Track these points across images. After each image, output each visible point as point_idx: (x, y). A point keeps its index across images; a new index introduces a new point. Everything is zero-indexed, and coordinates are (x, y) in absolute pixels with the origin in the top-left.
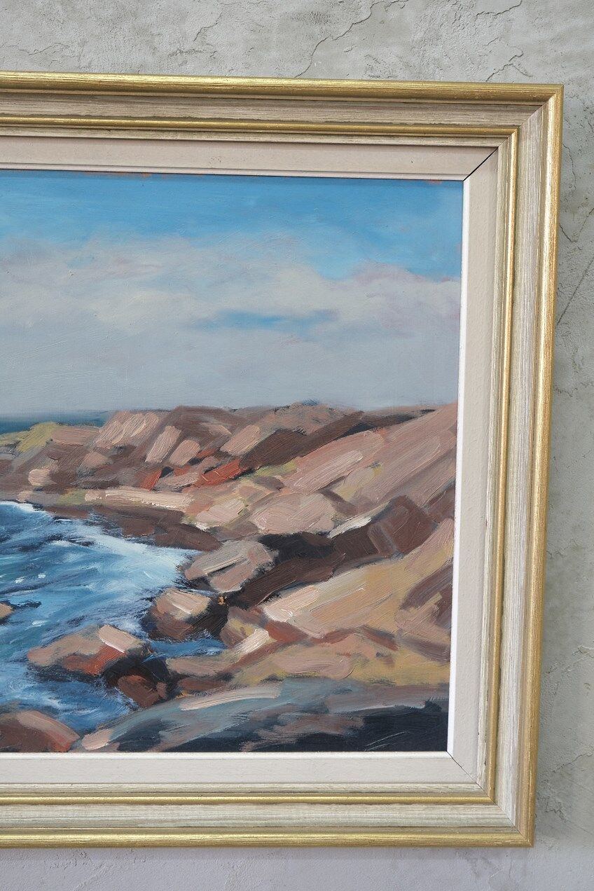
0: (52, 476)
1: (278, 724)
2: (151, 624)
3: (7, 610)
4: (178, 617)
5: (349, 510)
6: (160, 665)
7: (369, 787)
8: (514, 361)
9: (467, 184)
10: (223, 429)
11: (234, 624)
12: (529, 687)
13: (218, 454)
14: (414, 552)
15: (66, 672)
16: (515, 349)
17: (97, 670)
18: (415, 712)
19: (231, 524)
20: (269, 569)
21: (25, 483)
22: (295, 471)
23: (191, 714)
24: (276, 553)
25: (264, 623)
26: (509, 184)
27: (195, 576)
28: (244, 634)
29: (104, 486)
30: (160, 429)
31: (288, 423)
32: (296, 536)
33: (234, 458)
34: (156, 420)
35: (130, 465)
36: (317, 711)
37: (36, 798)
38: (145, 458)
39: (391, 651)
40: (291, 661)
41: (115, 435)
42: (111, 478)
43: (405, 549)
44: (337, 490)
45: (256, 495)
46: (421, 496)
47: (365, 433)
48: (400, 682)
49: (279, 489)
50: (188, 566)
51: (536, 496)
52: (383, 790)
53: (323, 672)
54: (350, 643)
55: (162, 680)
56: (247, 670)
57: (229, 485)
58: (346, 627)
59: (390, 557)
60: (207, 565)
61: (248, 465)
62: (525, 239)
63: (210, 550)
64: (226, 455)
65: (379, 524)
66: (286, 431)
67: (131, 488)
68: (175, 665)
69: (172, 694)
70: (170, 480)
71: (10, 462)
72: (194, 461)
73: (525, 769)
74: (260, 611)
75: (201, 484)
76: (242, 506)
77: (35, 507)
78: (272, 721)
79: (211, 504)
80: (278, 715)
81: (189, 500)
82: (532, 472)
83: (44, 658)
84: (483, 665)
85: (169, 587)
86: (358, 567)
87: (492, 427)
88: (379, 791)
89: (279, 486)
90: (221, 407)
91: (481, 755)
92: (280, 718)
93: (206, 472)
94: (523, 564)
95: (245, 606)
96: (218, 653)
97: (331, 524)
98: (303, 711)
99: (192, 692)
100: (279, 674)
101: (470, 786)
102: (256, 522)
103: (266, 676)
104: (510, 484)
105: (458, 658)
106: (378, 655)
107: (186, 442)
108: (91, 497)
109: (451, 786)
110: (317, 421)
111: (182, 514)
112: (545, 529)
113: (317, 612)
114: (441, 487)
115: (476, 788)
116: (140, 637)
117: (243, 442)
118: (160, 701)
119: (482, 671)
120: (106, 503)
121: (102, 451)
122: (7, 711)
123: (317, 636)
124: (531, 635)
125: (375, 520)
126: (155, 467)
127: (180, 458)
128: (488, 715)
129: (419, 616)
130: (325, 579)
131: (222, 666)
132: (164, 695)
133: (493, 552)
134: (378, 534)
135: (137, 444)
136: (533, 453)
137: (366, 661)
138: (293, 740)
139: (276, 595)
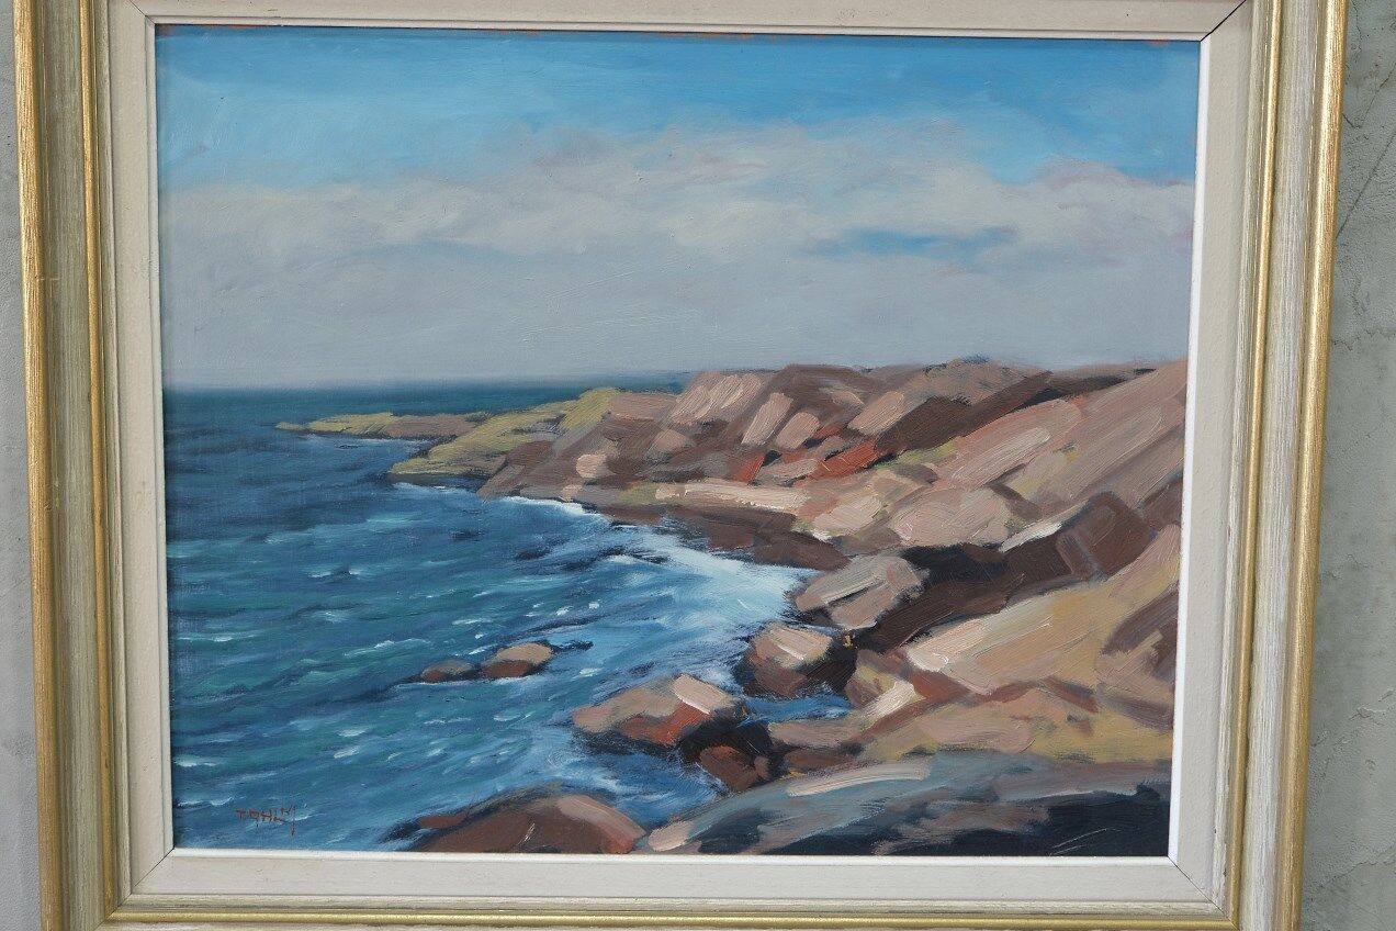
0: (610, 463)
1: (927, 816)
2: (748, 674)
3: (545, 653)
4: (787, 664)
5: (1028, 511)
6: (759, 733)
7: (1057, 906)
8: (1273, 300)
9: (1206, 46)
10: (852, 396)
11: (864, 674)
12: (1291, 765)
13: (846, 432)
14: (1122, 572)
15: (626, 740)
16: (1275, 283)
17: (670, 739)
18: (1122, 800)
19: (863, 531)
20: (916, 595)
21: (572, 474)
22: (953, 457)
23: (804, 802)
24: (926, 573)
25: (909, 673)
26: (1269, 47)
27: (810, 606)
28: (879, 688)
29: (681, 478)
30: (763, 397)
31: (943, 388)
32: (955, 549)
33: (868, 438)
34: (757, 385)
35: (720, 448)
36: (983, 798)
37: (588, 918)
38: (741, 438)
39: (1088, 713)
40: (946, 727)
41: (698, 406)
42: (692, 467)
43: (1110, 569)
44: (1013, 484)
45: (898, 490)
46: (1132, 493)
47: (1053, 402)
48: (1100, 758)
49: (931, 482)
50: (801, 591)
51: (1305, 492)
52: (1078, 910)
53: (992, 743)
54: (1030, 702)
55: (763, 753)
56: (883, 740)
57: (860, 476)
58: (1025, 678)
59: (1087, 579)
60: (828, 591)
61: (887, 448)
62: (1291, 124)
63: (832, 569)
64: (856, 434)
65: (1073, 533)
66: (941, 400)
67: (721, 480)
68: (780, 732)
69: (776, 772)
70: (777, 470)
71: (550, 444)
72: (811, 443)
73: (1286, 881)
74: (903, 657)
75: (820, 475)
76: (878, 507)
77: (584, 508)
78: (918, 812)
79: (834, 503)
80: (926, 804)
81: (803, 498)
82: (1299, 458)
83: (596, 720)
84: (1222, 733)
85: (772, 621)
86: (1042, 593)
87: (1238, 394)
88: (1072, 911)
89: (930, 478)
90: (850, 365)
91: (1219, 861)
92: (930, 807)
93: (828, 457)
94: (1284, 590)
95: (881, 648)
96: (842, 716)
97: (1004, 532)
98: (960, 799)
99: (804, 770)
100: (928, 745)
101: (1202, 906)
102: (897, 529)
103: (910, 748)
104: (1265, 476)
105: (1186, 723)
106: (1070, 718)
107: (799, 416)
108: (664, 493)
109: (1175, 905)
110: (986, 385)
111: (793, 518)
112: (1317, 539)
113: (984, 658)
114: (1162, 479)
115: (1211, 908)
116: (731, 692)
117: (880, 416)
118: (760, 782)
119: (1222, 743)
120: (685, 502)
121: (681, 429)
122: (544, 796)
123: (983, 691)
124: (1295, 690)
125: (1066, 526)
126: (756, 450)
127: (790, 439)
128: (1229, 803)
129: (1128, 664)
130: (995, 611)
131: (848, 734)
132: (764, 774)
133: (1239, 573)
134: (1072, 548)
135: (730, 419)
136: (1301, 431)
137: (1053, 728)
138: (948, 840)
139: (924, 633)
